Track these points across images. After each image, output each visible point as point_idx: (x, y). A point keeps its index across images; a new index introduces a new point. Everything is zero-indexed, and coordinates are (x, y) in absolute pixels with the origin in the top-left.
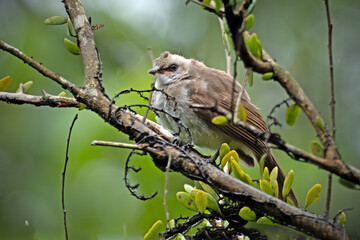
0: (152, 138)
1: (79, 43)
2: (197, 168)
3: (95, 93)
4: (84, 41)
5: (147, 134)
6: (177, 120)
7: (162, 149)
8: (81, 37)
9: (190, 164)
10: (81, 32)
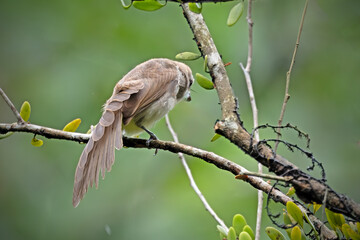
0: (296, 172)
1: (214, 79)
2: (342, 202)
3: (235, 126)
4: (220, 77)
5: (290, 167)
6: (310, 155)
7: (307, 182)
8: (216, 73)
9: (335, 198)
10: (216, 69)
